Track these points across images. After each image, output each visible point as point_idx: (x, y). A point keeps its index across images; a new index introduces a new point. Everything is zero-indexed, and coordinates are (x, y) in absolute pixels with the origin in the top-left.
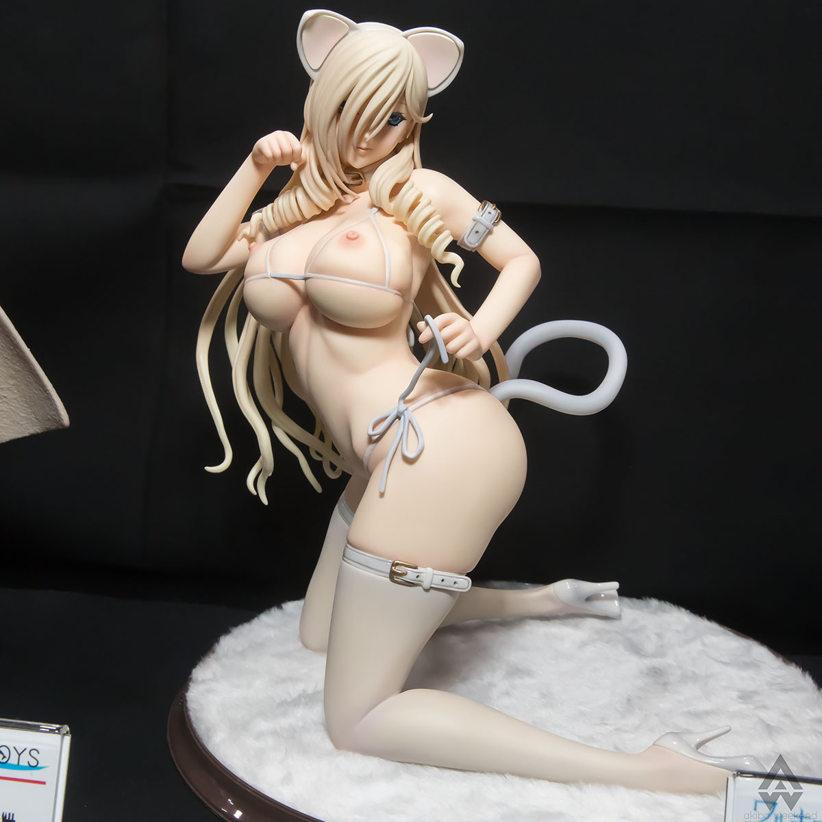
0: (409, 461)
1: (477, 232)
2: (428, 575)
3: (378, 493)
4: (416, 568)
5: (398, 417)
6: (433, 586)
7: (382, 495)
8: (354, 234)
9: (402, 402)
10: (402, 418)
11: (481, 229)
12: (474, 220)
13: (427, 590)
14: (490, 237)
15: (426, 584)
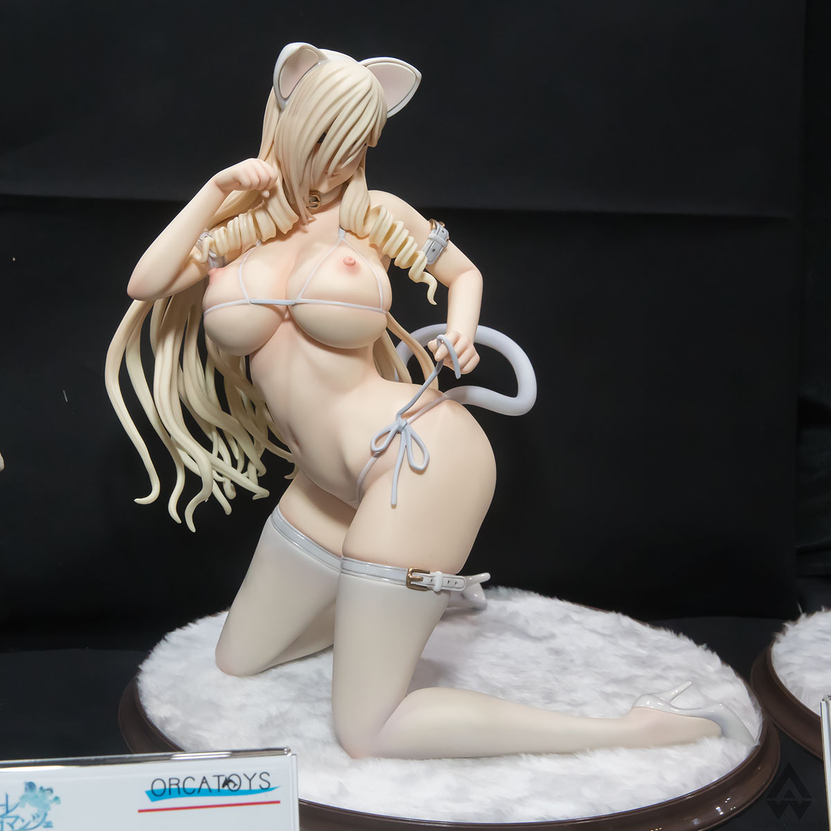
0: (420, 472)
1: (434, 250)
2: (439, 579)
3: (390, 505)
4: (429, 573)
5: (398, 432)
6: (443, 588)
7: (394, 506)
8: (351, 260)
9: (400, 418)
10: (403, 433)
11: (438, 247)
12: (431, 239)
13: (438, 593)
14: (444, 255)
15: (437, 587)
